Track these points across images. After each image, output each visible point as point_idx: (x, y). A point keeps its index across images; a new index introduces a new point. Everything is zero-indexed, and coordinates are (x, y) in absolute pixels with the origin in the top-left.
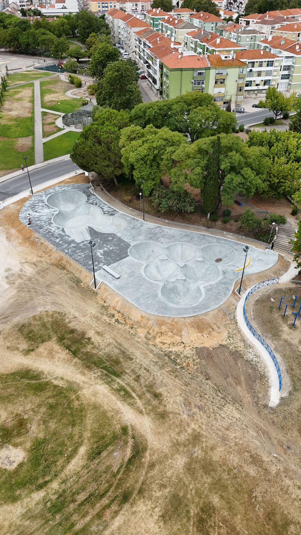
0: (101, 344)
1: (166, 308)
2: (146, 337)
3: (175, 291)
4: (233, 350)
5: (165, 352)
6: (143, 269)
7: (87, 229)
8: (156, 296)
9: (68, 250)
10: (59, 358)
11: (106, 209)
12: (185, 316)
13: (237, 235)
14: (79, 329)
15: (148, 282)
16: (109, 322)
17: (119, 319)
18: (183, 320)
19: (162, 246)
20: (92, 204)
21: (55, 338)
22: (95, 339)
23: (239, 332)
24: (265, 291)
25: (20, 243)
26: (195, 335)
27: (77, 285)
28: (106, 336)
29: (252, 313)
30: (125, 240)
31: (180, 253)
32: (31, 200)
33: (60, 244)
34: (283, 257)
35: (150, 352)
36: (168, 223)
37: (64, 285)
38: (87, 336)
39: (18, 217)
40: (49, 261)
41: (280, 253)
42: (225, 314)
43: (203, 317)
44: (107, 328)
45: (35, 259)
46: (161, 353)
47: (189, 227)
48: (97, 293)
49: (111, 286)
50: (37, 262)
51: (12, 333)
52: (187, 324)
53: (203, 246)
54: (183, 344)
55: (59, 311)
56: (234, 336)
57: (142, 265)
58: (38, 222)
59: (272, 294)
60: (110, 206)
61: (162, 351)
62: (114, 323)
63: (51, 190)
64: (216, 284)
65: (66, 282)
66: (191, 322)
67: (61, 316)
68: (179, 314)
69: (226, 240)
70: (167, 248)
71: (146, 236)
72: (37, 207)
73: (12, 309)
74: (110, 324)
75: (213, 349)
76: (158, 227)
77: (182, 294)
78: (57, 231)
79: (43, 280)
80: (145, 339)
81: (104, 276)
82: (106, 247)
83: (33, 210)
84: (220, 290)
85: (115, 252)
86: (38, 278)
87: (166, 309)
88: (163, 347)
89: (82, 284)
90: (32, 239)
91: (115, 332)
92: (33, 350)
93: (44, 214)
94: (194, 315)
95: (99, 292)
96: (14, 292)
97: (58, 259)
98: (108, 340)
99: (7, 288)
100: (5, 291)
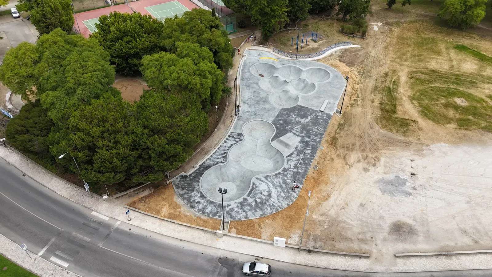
9: (316, 139)
17: (355, 96)
33: (312, 148)
40: (333, 151)
45: (338, 162)
48: (344, 112)
49: (336, 103)
50: (340, 158)
55: (375, 123)
62: (360, 97)
74: (362, 99)
81: (331, 108)
87: (336, 77)
89: (342, 122)
90: (315, 175)
97: (327, 145)
99: (384, 158)
100: (387, 157)
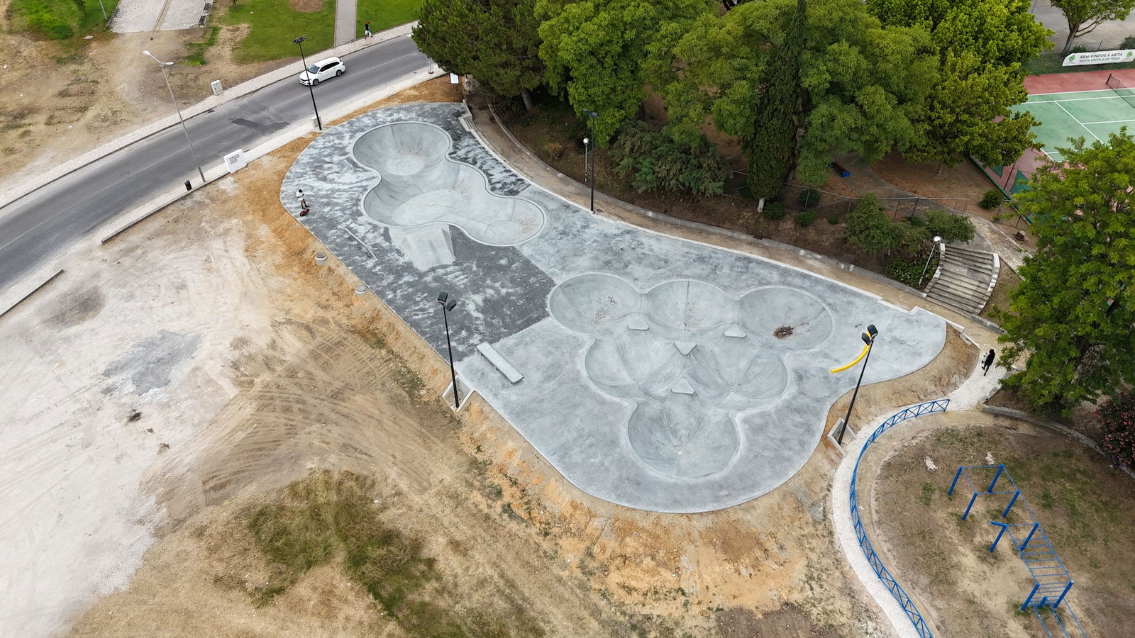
0: (461, 580)
1: (639, 482)
2: (582, 566)
3: (665, 423)
4: (821, 624)
5: (631, 616)
6: (584, 356)
7: (444, 232)
8: (613, 443)
9: (394, 291)
10: (348, 619)
11: (498, 175)
12: (690, 511)
13: (834, 262)
14: (406, 532)
15: (594, 397)
16: (486, 511)
17: (515, 503)
18: (684, 521)
19: (636, 289)
20: (465, 160)
21: (340, 556)
22: (449, 564)
23: (839, 562)
24: (909, 435)
25: (278, 267)
26: (717, 569)
27: (411, 395)
28: (477, 556)
29: (874, 504)
30: (542, 268)
31: (682, 306)
32: (313, 147)
33: (375, 274)
34: (957, 333)
35: (592, 614)
36: (653, 220)
37: (378, 394)
38: (425, 553)
39: (278, 192)
40: (345, 321)
41: (950, 322)
42: (799, 507)
43: (740, 515)
44: (479, 531)
45: (309, 312)
46: (622, 619)
47: (709, 233)
48: (459, 422)
49: (496, 404)
50: (314, 322)
51: (232, 535)
52: (696, 534)
53: (743, 293)
54: (684, 594)
55: (357, 470)
56: (824, 577)
57: (581, 345)
58: (327, 209)
59: (928, 446)
60: (509, 167)
61: (624, 613)
62: (501, 515)
63: (366, 120)
64: (778, 411)
65: (383, 385)
66: (708, 529)
67: (363, 486)
68: (676, 502)
69: (804, 276)
70: (650, 296)
71: (596, 258)
72: (326, 166)
73: (238, 459)
74: (487, 518)
75: (766, 615)
76: (628, 232)
77: (684, 432)
78: (370, 236)
79: (326, 378)
80: (578, 573)
81: (479, 374)
82: (491, 287)
83: (317, 174)
84: (787, 431)
85: (514, 304)
86: (313, 370)
87: (638, 484)
88: (628, 600)
89: (423, 392)
90: (307, 255)
91: (500, 546)
92: (280, 591)
93: (342, 187)
94: (716, 507)
95: (466, 418)
96: (250, 409)
97: (368, 315)
98: (480, 570)
99: (232, 397)
100: (227, 405)
